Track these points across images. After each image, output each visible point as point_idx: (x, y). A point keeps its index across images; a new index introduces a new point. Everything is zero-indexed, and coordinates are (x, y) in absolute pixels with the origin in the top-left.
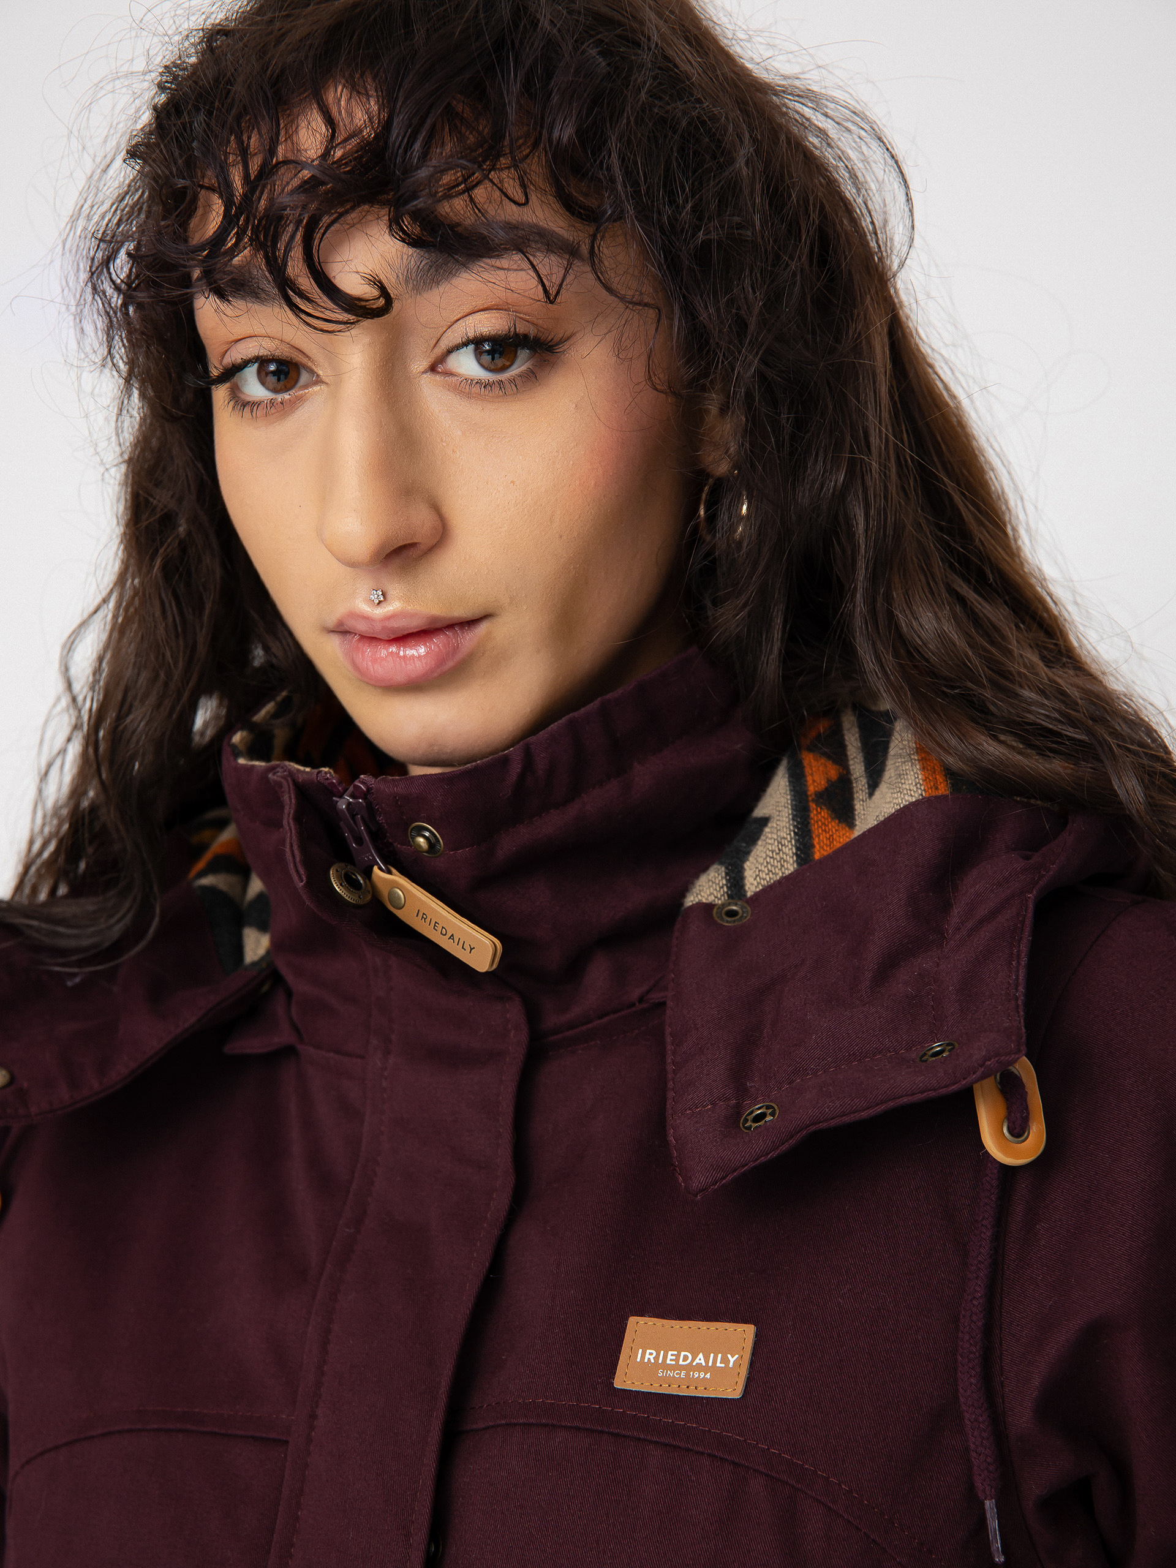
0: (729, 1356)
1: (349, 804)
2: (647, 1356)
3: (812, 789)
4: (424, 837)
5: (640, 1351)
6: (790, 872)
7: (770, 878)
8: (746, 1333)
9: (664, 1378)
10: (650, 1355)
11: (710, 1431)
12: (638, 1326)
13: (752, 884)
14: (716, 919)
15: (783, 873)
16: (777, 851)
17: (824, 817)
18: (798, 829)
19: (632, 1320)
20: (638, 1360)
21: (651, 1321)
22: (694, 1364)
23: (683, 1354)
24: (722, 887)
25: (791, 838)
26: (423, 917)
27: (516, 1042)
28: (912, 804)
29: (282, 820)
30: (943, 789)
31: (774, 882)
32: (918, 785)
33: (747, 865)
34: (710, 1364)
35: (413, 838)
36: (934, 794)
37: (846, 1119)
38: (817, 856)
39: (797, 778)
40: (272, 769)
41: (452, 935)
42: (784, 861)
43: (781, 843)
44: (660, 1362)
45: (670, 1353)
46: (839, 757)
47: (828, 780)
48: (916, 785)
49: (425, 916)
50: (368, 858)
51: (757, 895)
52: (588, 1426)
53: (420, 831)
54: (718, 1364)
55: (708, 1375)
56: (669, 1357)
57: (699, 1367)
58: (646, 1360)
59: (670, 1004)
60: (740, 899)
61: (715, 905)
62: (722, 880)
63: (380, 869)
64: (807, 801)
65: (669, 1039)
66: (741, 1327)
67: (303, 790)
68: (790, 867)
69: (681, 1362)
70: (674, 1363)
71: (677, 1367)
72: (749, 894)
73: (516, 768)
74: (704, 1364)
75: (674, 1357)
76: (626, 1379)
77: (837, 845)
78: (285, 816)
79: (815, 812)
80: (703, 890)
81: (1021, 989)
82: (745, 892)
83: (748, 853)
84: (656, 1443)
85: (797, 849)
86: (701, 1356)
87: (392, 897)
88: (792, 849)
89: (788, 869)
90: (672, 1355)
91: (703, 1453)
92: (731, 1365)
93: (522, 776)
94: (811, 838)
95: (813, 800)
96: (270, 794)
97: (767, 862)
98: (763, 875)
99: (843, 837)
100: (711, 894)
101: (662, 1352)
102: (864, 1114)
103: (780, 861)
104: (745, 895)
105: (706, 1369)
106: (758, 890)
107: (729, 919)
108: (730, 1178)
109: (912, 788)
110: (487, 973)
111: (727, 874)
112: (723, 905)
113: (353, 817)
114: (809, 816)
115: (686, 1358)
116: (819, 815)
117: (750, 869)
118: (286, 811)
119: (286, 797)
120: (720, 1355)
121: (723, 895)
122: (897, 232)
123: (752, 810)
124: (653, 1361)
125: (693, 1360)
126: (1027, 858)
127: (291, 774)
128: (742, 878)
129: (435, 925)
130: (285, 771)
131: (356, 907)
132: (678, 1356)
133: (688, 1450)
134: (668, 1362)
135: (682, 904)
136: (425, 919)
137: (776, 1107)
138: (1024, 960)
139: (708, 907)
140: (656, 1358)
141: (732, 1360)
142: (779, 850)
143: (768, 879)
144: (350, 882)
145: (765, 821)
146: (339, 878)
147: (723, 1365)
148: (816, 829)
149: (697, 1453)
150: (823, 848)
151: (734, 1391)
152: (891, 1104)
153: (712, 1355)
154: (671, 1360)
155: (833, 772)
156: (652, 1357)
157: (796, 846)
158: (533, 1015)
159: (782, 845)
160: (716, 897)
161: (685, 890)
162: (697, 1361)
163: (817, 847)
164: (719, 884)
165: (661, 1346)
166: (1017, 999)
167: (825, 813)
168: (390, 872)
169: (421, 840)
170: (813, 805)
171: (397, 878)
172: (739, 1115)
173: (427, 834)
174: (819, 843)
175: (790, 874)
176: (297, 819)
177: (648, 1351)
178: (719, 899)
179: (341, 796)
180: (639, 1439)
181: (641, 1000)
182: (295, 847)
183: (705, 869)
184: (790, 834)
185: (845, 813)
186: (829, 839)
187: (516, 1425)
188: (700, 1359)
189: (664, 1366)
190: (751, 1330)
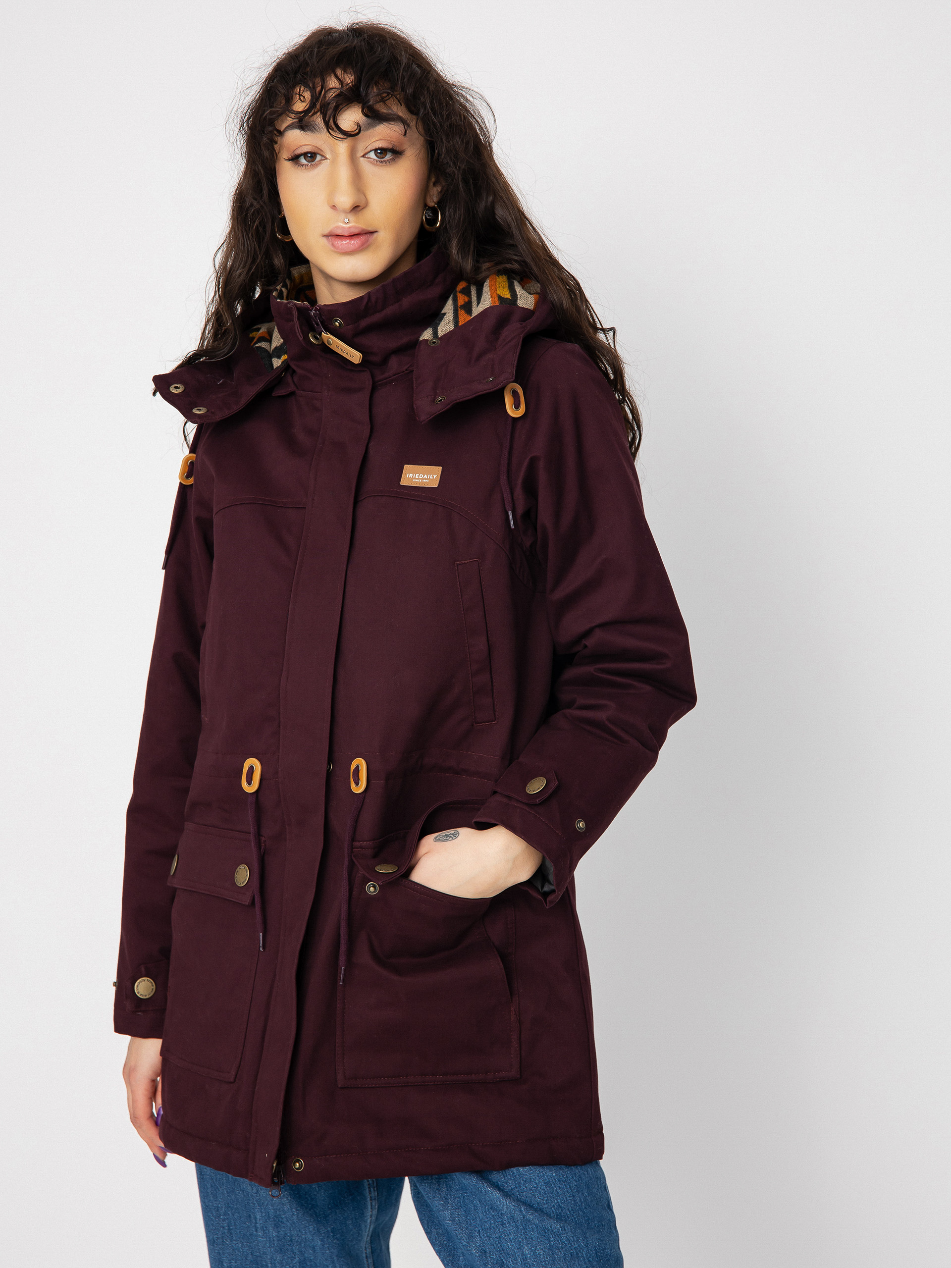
1: (314, 313)
3: (459, 304)
5: (408, 474)
6: (452, 330)
8: (439, 469)
9: (415, 482)
10: (411, 475)
11: (429, 496)
12: (407, 467)
13: (440, 334)
14: (429, 344)
15: (450, 330)
18: (455, 316)
19: (405, 466)
20: (408, 477)
21: (411, 466)
24: (431, 335)
25: (452, 319)
27: (368, 384)
28: (489, 307)
29: (293, 319)
30: (497, 303)
31: (447, 333)
34: (429, 478)
35: (334, 323)
36: (494, 305)
37: (464, 399)
38: (460, 324)
39: (455, 301)
40: (289, 303)
41: (347, 353)
42: (450, 326)
46: (469, 294)
47: (465, 302)
48: (490, 302)
50: (320, 330)
51: (442, 337)
52: (393, 496)
53: (336, 321)
54: (431, 478)
55: (428, 481)
57: (425, 479)
59: (415, 370)
60: (437, 338)
61: (429, 340)
62: (431, 332)
63: (324, 333)
64: (458, 308)
65: (414, 379)
67: (300, 310)
68: (452, 328)
71: (419, 479)
73: (365, 301)
74: (427, 478)
76: (403, 482)
77: (466, 321)
78: (295, 318)
80: (425, 335)
81: (516, 362)
82: (438, 336)
83: (440, 324)
84: (413, 500)
86: (426, 475)
87: (328, 342)
88: (452, 322)
90: (417, 475)
91: (427, 501)
92: (435, 478)
93: (367, 303)
94: (458, 319)
95: (460, 307)
96: (289, 311)
97: (445, 327)
98: (443, 331)
99: (468, 318)
100: (428, 336)
102: (470, 397)
106: (442, 335)
107: (433, 344)
108: (432, 417)
110: (358, 364)
111: (433, 330)
112: (431, 340)
113: (315, 317)
114: (458, 312)
115: (421, 476)
116: (461, 312)
117: (440, 329)
118: (295, 316)
119: (294, 312)
120: (431, 475)
121: (431, 337)
122: (492, 131)
123: (441, 311)
126: (521, 324)
127: (295, 304)
128: (437, 332)
129: (342, 350)
131: (317, 345)
133: (422, 501)
135: (419, 340)
136: (338, 348)
137: (445, 397)
138: (518, 354)
139: (427, 341)
140: (413, 476)
141: (435, 476)
142: (449, 323)
143: (445, 332)
144: (316, 338)
145: (445, 314)
146: (312, 336)
148: (460, 317)
149: (425, 502)
151: (436, 485)
152: (477, 394)
153: (429, 475)
154: (417, 477)
155: (466, 299)
156: (411, 476)
157: (454, 322)
158: (373, 376)
159: (450, 321)
160: (429, 338)
161: (420, 335)
165: (414, 473)
166: (514, 364)
167: (463, 312)
168: (327, 334)
169: (337, 323)
171: (329, 335)
172: (435, 400)
173: (339, 322)
174: (461, 321)
176: (298, 319)
179: (311, 311)
180: (408, 499)
181: (406, 370)
182: (299, 328)
183: (426, 329)
185: (469, 311)
186: (464, 319)
187: (372, 496)
188: (426, 476)
189: (415, 478)
190: (440, 468)
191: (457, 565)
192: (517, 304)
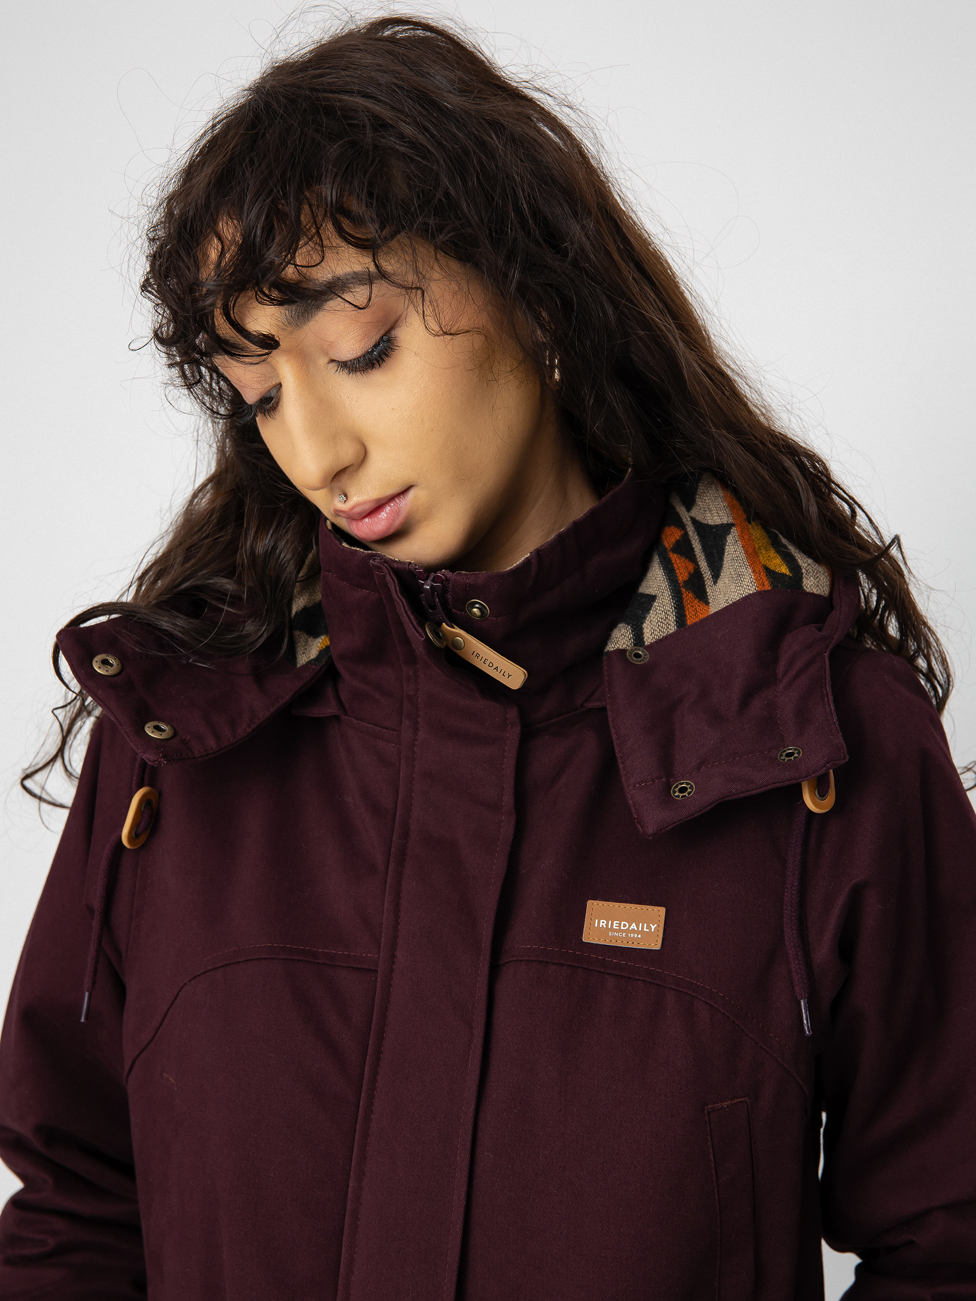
0: (651, 925)
1: (431, 585)
2: (601, 924)
3: (680, 579)
4: (477, 608)
5: (597, 920)
6: (672, 631)
7: (660, 635)
8: (660, 912)
9: (613, 937)
10: (603, 923)
11: (642, 967)
12: (593, 906)
13: (649, 637)
14: (628, 657)
15: (668, 632)
16: (665, 619)
17: (690, 598)
18: (676, 605)
19: (590, 903)
20: (596, 926)
21: (601, 903)
22: (630, 929)
23: (623, 923)
24: (631, 639)
25: (673, 611)
26: (476, 655)
27: (513, 732)
28: (750, 595)
30: (768, 587)
31: (663, 637)
32: (753, 583)
33: (644, 625)
34: (640, 929)
35: (470, 608)
36: (762, 589)
37: (741, 796)
38: (689, 623)
39: (668, 569)
40: (372, 557)
41: (497, 667)
42: (669, 625)
43: (667, 613)
44: (609, 927)
45: (615, 922)
46: (691, 557)
47: (689, 573)
48: (751, 583)
49: (478, 655)
50: (439, 617)
51: (652, 645)
52: (570, 963)
53: (473, 605)
54: (645, 930)
55: (639, 936)
56: (615, 925)
57: (633, 931)
58: (601, 926)
60: (642, 646)
61: (627, 650)
62: (630, 634)
63: (447, 624)
64: (680, 587)
66: (656, 909)
68: (673, 628)
69: (622, 928)
70: (618, 928)
71: (619, 930)
72: (646, 644)
73: (534, 569)
74: (636, 929)
75: (618, 925)
76: (589, 937)
77: (701, 617)
79: (685, 595)
80: (619, 640)
82: (644, 642)
83: (645, 618)
84: (610, 974)
85: (676, 617)
86: (634, 924)
87: (455, 641)
88: (673, 617)
89: (671, 629)
90: (616, 923)
91: (638, 980)
92: (653, 930)
93: (537, 574)
94: (683, 611)
95: (683, 586)
97: (658, 625)
98: (655, 632)
99: (704, 612)
100: (625, 643)
101: (610, 922)
103: (666, 625)
104: (644, 644)
105: (638, 932)
106: (652, 641)
107: (634, 659)
109: (749, 584)
110: (515, 690)
111: (632, 631)
112: (632, 650)
113: (433, 593)
114: (682, 597)
115: (625, 925)
116: (688, 596)
117: (647, 629)
118: (392, 585)
119: (389, 578)
120: (645, 925)
121: (631, 644)
124: (605, 927)
125: (629, 927)
127: (387, 562)
128: (642, 633)
129: (485, 661)
130: (381, 559)
131: (438, 648)
132: (620, 924)
133: (629, 978)
134: (614, 927)
135: (605, 648)
136: (478, 657)
137: (693, 784)
138: (831, 697)
139: (622, 652)
140: (607, 925)
141: (653, 927)
142: (666, 618)
144: (436, 634)
145: (653, 598)
146: (431, 631)
147: (648, 930)
148: (686, 606)
149: (635, 979)
150: (691, 617)
151: (655, 945)
153: (641, 924)
154: (616, 926)
155: (691, 567)
156: (604, 924)
157: (675, 616)
158: (522, 716)
159: (667, 615)
160: (627, 645)
161: (606, 640)
162: (632, 927)
163: (688, 616)
164: (628, 637)
165: (610, 917)
166: (835, 724)
167: (690, 595)
168: (453, 627)
169: (475, 609)
170: (683, 590)
171: (457, 630)
172: (669, 787)
173: (477, 606)
174: (689, 614)
175: (673, 633)
176: (401, 594)
177: (602, 921)
178: (629, 646)
179: (425, 580)
180: (600, 972)
181: (582, 706)
183: (617, 628)
184: (672, 608)
185: (702, 596)
186: (694, 611)
187: (522, 961)
188: (634, 926)
189: (612, 929)
190: (663, 910)
191: (709, 1113)
192: (802, 587)
